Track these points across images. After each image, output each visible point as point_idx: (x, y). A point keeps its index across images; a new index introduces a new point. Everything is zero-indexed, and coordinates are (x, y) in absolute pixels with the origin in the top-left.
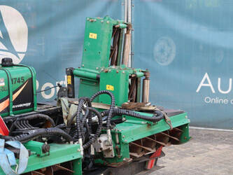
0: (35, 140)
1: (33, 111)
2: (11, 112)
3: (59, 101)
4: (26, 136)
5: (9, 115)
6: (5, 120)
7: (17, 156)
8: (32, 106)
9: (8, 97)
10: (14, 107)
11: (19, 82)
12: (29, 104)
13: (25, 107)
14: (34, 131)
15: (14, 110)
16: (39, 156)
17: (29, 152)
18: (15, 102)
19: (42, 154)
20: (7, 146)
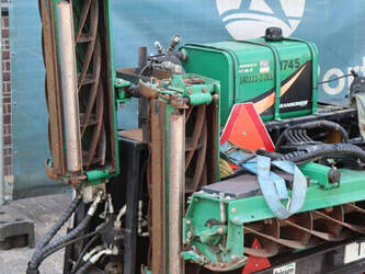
0: (317, 162)
1: (311, 113)
2: (277, 114)
3: (354, 100)
4: (303, 155)
5: (273, 119)
6: (268, 127)
7: (289, 185)
8: (310, 106)
9: (274, 90)
10: (281, 106)
11: (292, 67)
12: (306, 102)
13: (298, 108)
14: (315, 148)
15: (282, 110)
16: (322, 187)
17: (308, 180)
18: (284, 99)
19: (328, 185)
20: (274, 169)
